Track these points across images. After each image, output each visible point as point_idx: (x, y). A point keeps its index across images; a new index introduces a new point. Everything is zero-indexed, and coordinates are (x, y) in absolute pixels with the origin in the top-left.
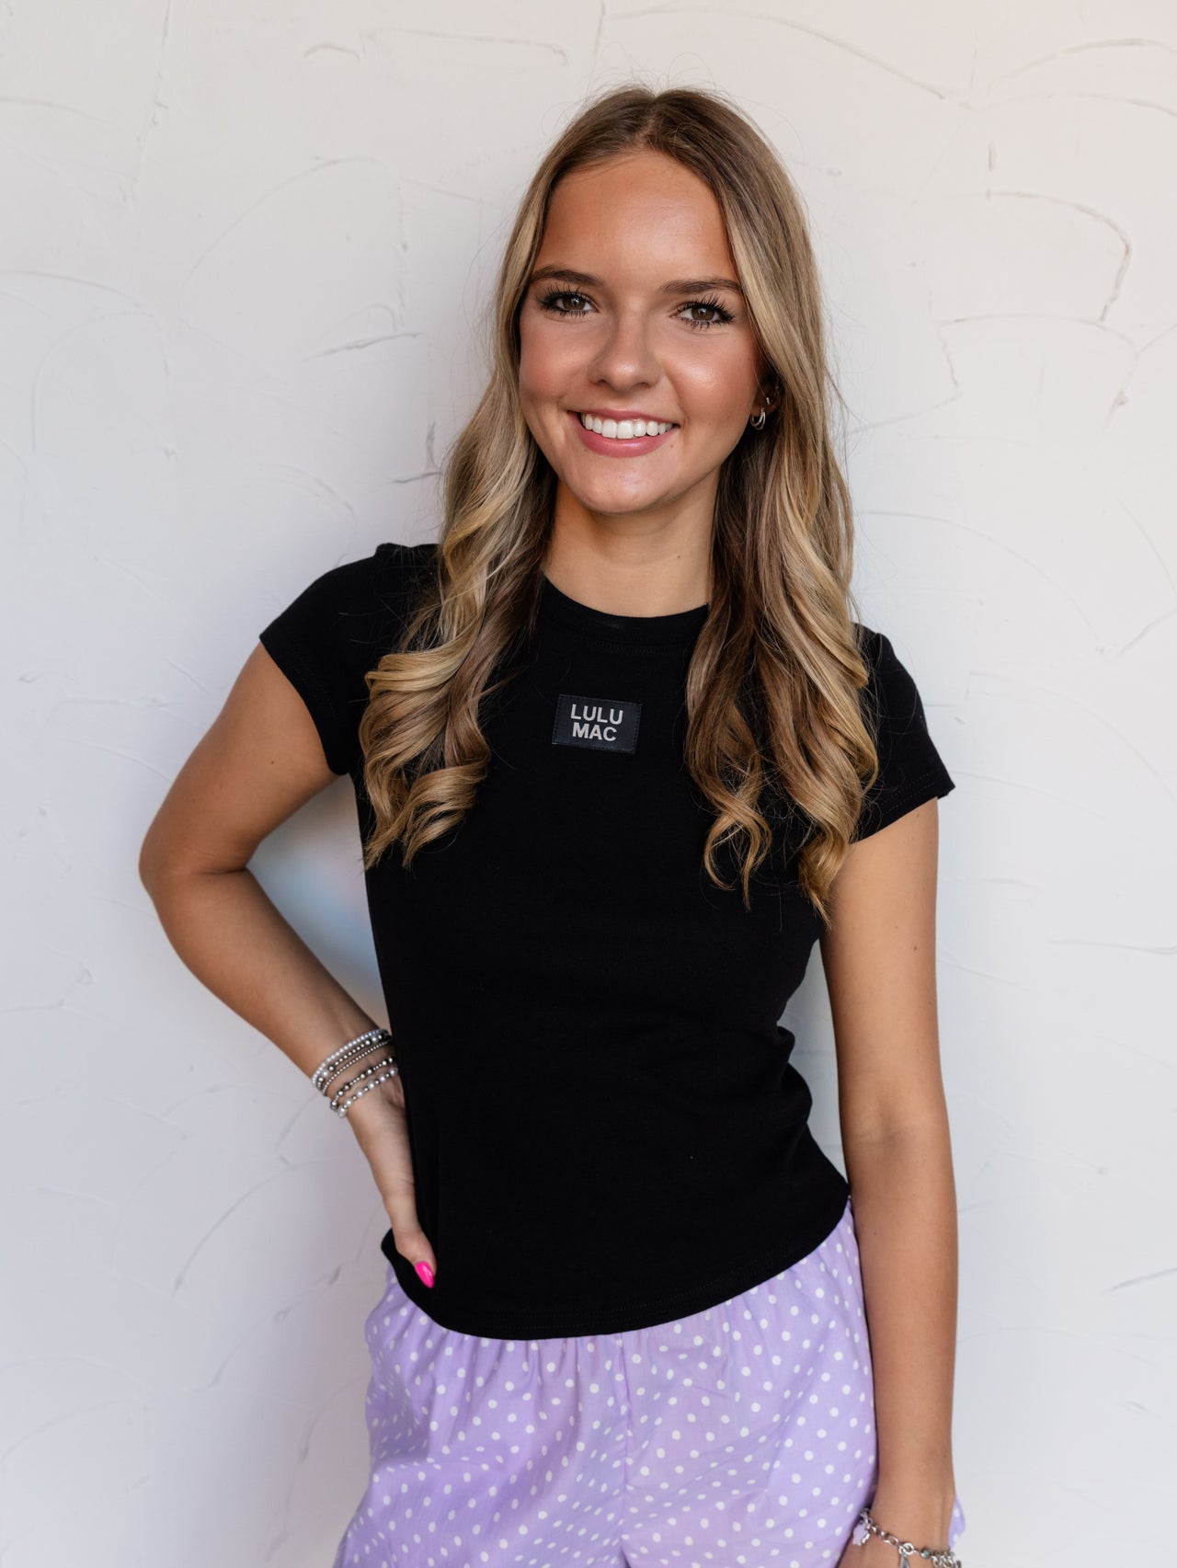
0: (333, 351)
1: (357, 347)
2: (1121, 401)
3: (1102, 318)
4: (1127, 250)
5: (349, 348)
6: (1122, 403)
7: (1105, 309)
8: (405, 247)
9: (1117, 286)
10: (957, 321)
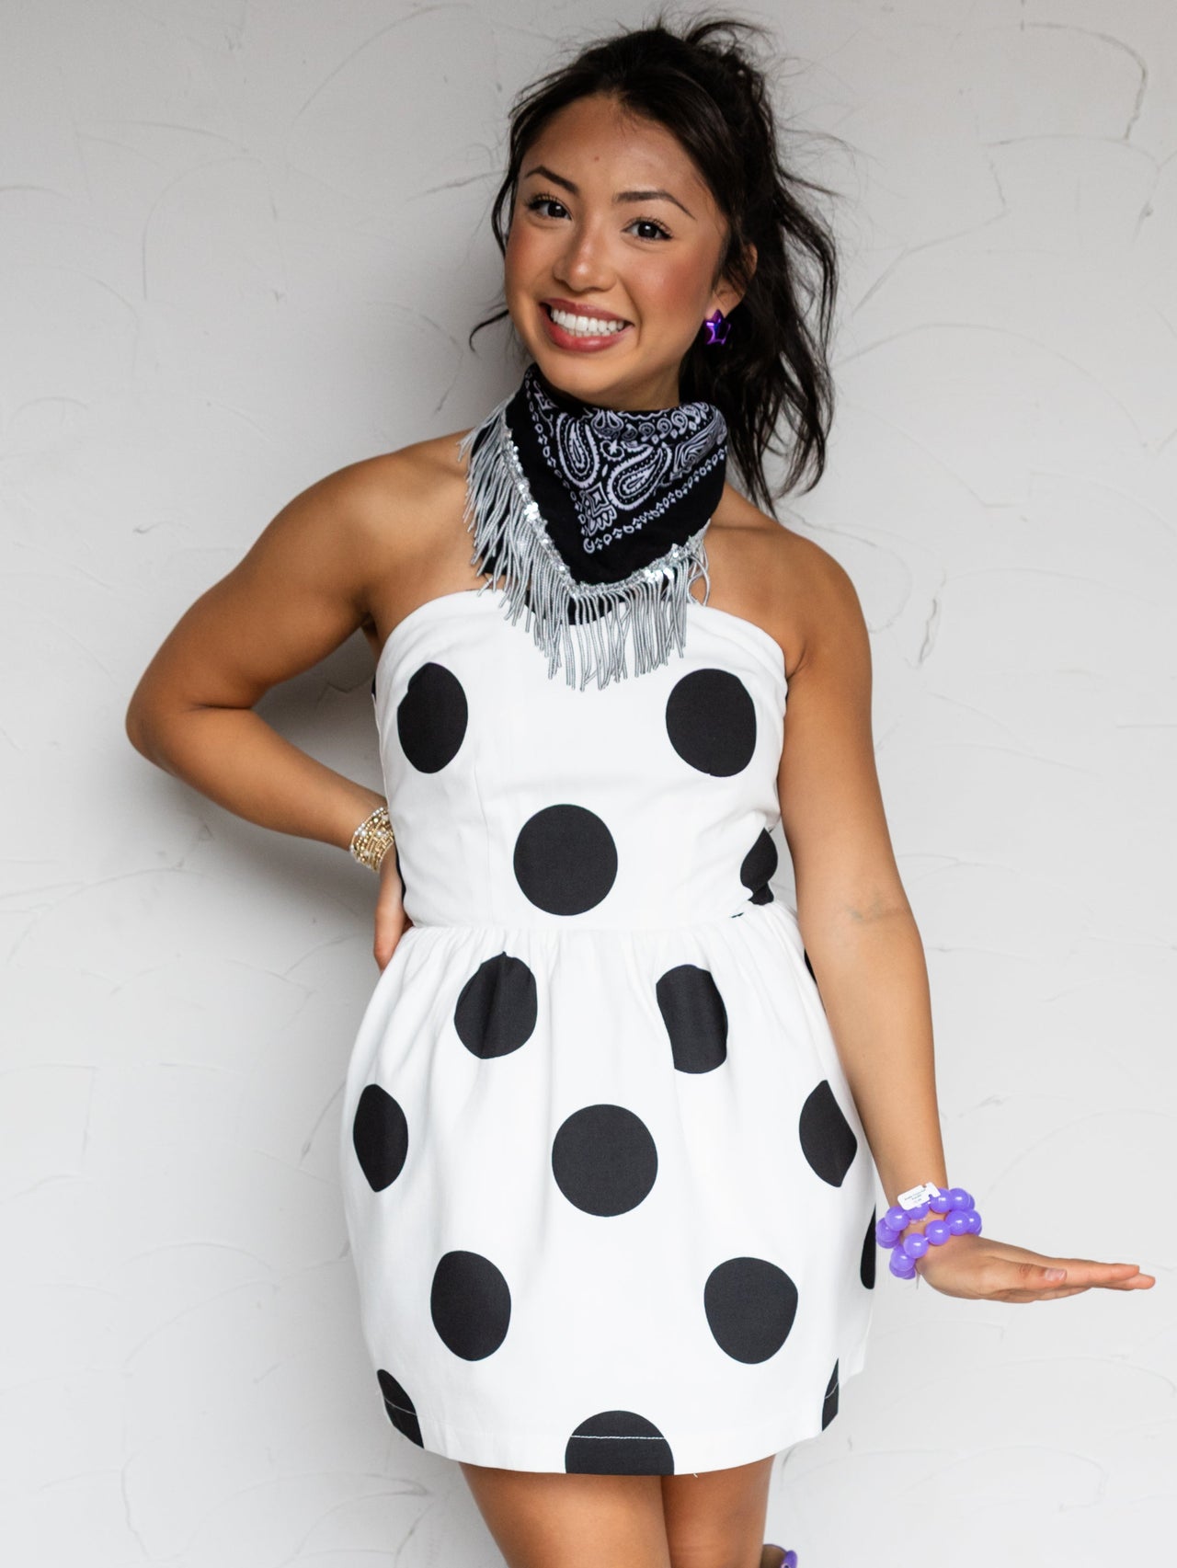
0: (434, 190)
1: (458, 185)
2: (1147, 213)
3: (1127, 136)
4: (1144, 74)
5: (449, 186)
6: (1148, 214)
7: (1129, 129)
8: (500, 88)
9: (1137, 107)
10: (1002, 143)
